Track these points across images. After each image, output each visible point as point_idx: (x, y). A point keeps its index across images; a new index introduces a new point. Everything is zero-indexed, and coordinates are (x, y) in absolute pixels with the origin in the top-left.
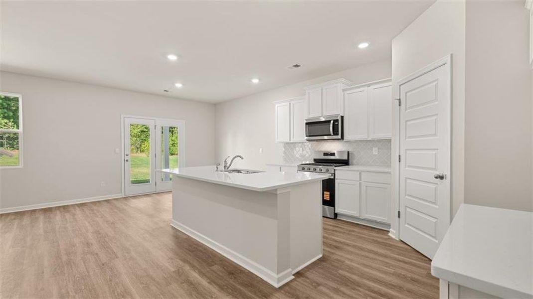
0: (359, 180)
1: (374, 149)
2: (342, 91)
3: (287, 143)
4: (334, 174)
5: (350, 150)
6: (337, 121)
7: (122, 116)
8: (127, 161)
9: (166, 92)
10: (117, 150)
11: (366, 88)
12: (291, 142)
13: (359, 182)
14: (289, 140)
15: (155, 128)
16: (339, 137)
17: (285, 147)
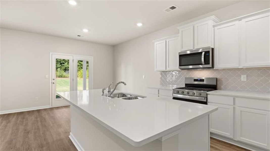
0: (233, 104)
1: (242, 76)
2: (212, 27)
3: (163, 72)
4: (207, 98)
5: (218, 77)
6: (209, 52)
7: (50, 53)
8: (53, 83)
9: (78, 37)
10: (47, 76)
11: (237, 22)
12: (167, 70)
13: (232, 107)
14: (165, 69)
15: (73, 62)
16: (210, 65)
17: (161, 74)
